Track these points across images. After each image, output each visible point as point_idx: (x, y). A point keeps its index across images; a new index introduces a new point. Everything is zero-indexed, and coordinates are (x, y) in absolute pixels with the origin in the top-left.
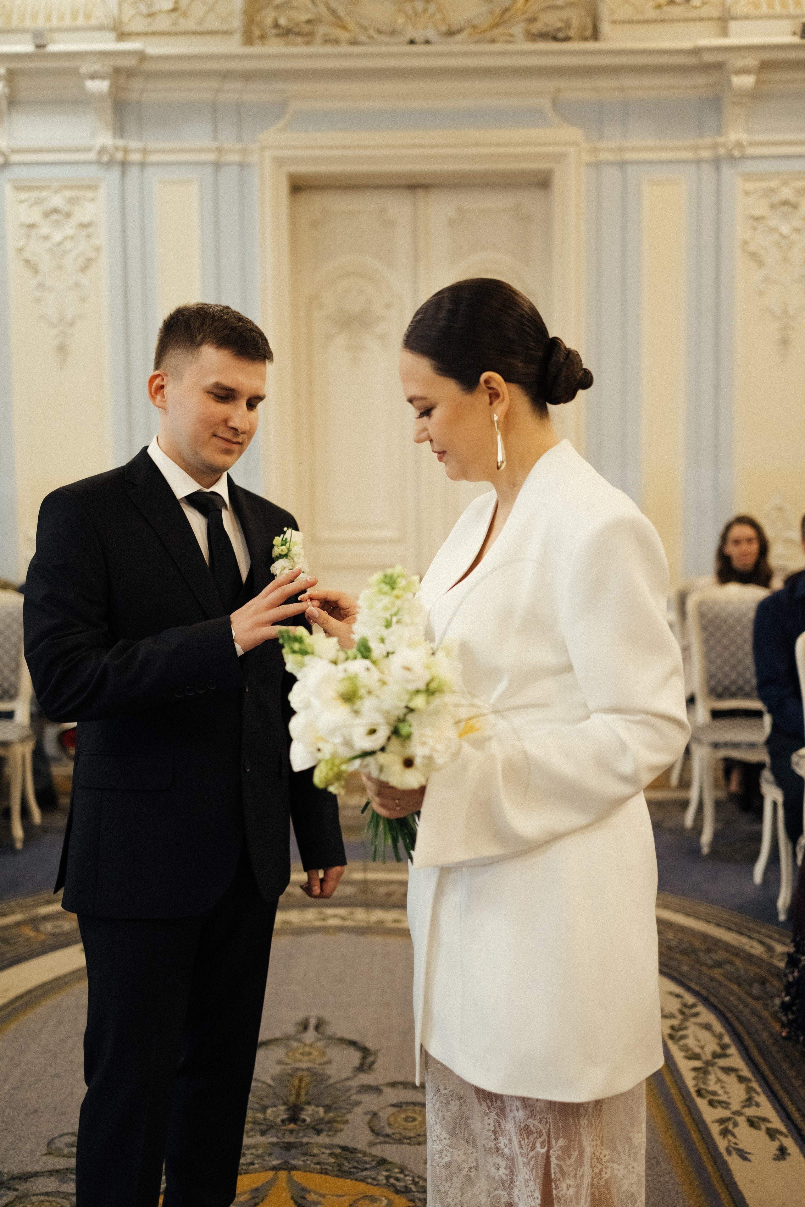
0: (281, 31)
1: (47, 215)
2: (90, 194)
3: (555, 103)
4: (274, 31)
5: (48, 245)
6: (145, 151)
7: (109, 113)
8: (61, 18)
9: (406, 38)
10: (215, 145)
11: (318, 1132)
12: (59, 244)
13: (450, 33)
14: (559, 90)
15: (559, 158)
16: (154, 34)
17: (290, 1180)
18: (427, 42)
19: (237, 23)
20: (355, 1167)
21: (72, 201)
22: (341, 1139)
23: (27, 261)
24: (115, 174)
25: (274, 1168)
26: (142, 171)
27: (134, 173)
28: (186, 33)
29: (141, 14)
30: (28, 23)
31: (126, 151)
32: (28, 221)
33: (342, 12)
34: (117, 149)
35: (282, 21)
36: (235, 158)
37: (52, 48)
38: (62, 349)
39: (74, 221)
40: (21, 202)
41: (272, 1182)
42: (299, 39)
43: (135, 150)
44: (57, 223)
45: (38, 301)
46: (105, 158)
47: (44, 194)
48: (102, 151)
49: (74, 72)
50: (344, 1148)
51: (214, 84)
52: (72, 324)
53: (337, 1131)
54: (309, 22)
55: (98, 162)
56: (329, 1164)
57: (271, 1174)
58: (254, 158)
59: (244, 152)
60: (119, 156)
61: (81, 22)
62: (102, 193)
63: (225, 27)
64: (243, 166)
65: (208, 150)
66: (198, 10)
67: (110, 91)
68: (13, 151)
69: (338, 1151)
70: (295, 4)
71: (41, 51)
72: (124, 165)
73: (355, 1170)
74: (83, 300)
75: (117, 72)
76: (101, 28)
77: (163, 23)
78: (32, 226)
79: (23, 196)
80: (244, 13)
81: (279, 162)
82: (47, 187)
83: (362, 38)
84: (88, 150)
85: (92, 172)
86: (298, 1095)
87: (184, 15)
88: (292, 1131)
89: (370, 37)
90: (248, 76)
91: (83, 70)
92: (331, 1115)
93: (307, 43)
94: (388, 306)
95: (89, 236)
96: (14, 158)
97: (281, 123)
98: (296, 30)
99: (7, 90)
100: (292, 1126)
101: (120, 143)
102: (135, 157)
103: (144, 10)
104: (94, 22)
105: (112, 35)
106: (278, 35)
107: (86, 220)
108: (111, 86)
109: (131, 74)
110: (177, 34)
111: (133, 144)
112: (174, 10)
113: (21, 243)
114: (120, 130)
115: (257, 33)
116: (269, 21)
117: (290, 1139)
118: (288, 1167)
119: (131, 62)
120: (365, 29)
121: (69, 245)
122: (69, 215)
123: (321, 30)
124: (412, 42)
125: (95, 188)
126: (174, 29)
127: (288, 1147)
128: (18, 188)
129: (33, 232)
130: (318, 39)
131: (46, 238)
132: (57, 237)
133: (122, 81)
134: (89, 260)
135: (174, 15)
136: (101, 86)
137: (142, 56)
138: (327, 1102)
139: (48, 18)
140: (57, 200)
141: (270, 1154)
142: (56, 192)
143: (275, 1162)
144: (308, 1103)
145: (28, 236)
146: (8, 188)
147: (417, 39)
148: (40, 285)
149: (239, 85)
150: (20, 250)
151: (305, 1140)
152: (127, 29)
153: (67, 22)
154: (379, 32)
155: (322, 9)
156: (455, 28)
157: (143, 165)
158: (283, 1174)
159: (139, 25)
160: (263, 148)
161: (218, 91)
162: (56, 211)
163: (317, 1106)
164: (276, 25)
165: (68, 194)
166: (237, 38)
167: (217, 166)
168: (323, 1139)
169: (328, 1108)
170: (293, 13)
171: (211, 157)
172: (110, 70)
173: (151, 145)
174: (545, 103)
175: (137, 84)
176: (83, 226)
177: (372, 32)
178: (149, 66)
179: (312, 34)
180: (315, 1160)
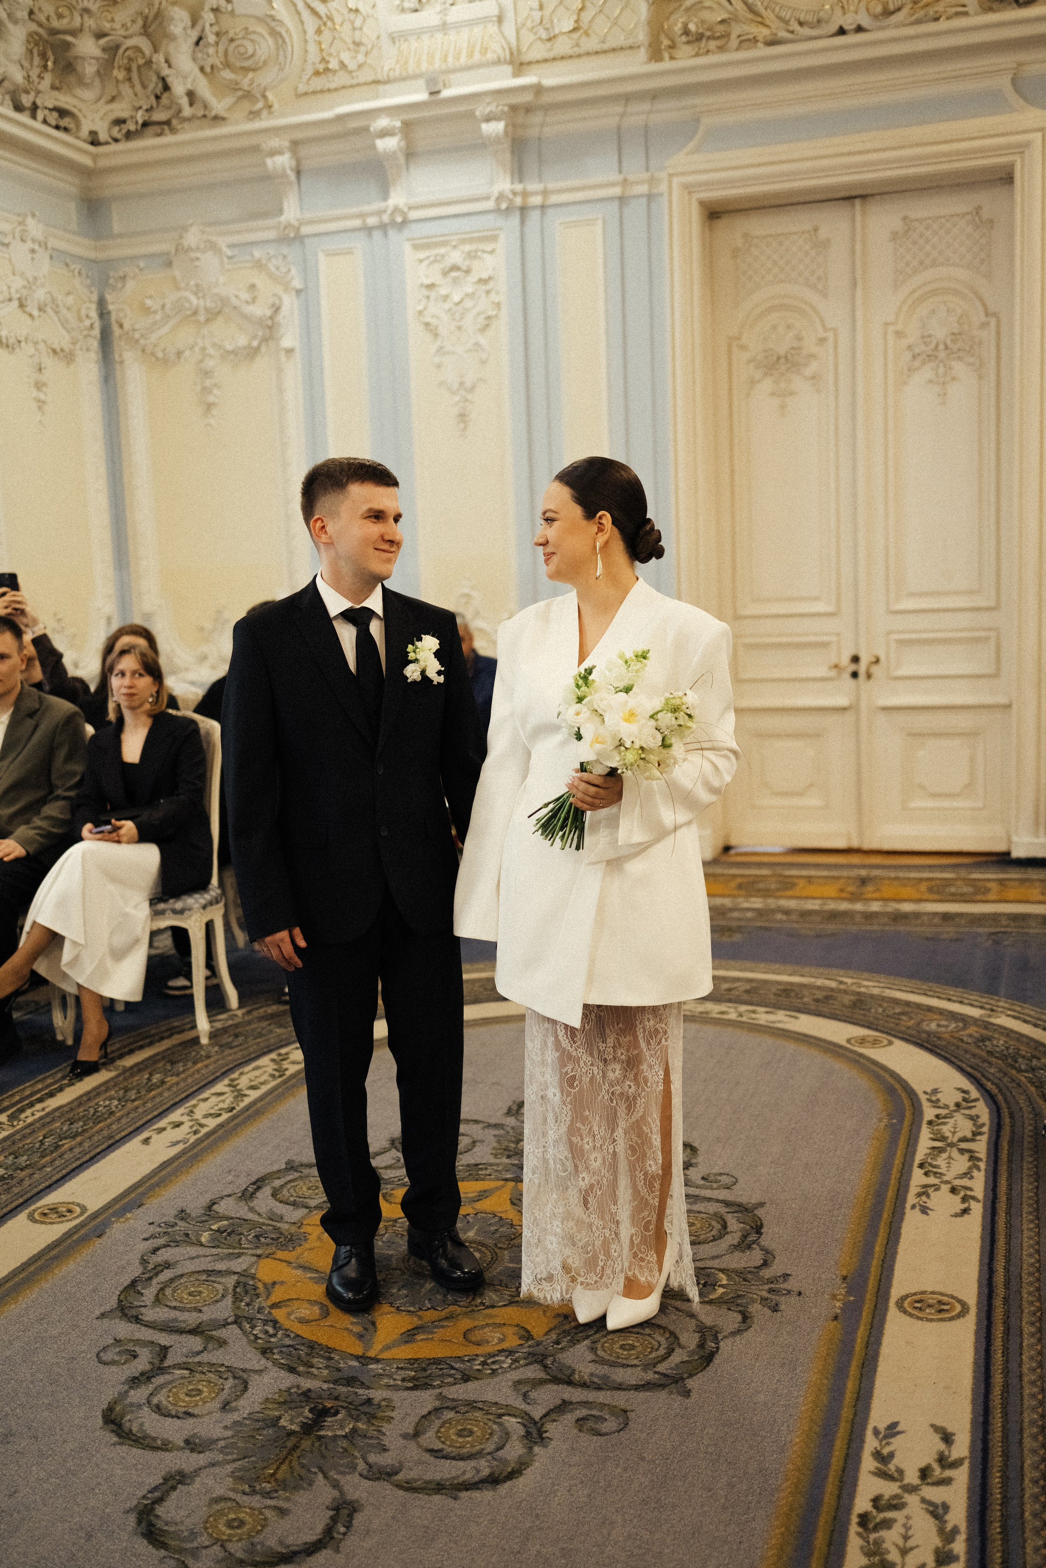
0: (690, 38)
1: (445, 273)
2: (488, 247)
3: (1014, 81)
4: (684, 39)
5: (447, 306)
6: (545, 193)
7: (508, 155)
8: (457, 57)
9: (834, 28)
10: (620, 178)
12: (457, 304)
13: (887, 13)
14: (1020, 64)
15: (1022, 148)
16: (554, 59)
18: (859, 29)
19: (642, 36)
21: (472, 255)
23: (427, 324)
24: (515, 220)
26: (543, 214)
27: (534, 217)
28: (588, 54)
29: (540, 39)
30: (424, 66)
31: (525, 194)
32: (428, 282)
33: (760, 8)
34: (515, 194)
35: (692, 27)
36: (643, 189)
37: (446, 93)
38: (462, 417)
39: (473, 277)
40: (421, 261)
42: (713, 44)
43: (535, 193)
44: (455, 281)
45: (439, 366)
46: (504, 206)
47: (442, 251)
48: (500, 197)
49: (471, 115)
51: (619, 109)
52: (472, 389)
54: (723, 22)
55: (497, 210)
57: (500, 1183)
58: (663, 188)
59: (652, 181)
60: (518, 201)
61: (477, 57)
62: (500, 246)
63: (630, 42)
64: (650, 197)
65: (613, 184)
66: (602, 26)
67: (506, 132)
68: (410, 208)
70: (707, 4)
71: (434, 97)
72: (523, 209)
74: (483, 362)
75: (514, 108)
76: (498, 62)
77: (563, 46)
78: (431, 286)
79: (421, 255)
80: (648, 23)
81: (689, 189)
82: (444, 244)
83: (783, 34)
84: (487, 198)
85: (491, 221)
87: (587, 34)
89: (792, 32)
90: (655, 95)
91: (477, 113)
93: (721, 49)
94: (822, 341)
95: (488, 292)
96: (413, 215)
97: (691, 145)
98: (708, 33)
99: (403, 143)
101: (519, 187)
102: (536, 200)
103: (544, 36)
104: (490, 56)
105: (508, 69)
106: (688, 43)
107: (485, 276)
108: (506, 126)
109: (528, 109)
110: (579, 56)
111: (533, 186)
112: (575, 30)
113: (420, 308)
114: (519, 172)
115: (666, 42)
116: (678, 28)
119: (528, 97)
120: (787, 22)
121: (468, 303)
122: (468, 271)
123: (736, 30)
124: (842, 31)
125: (494, 238)
126: (577, 50)
128: (416, 247)
129: (433, 295)
130: (734, 42)
131: (446, 298)
132: (456, 298)
133: (520, 119)
134: (489, 318)
135: (576, 35)
136: (496, 128)
137: (538, 89)
139: (445, 59)
140: (456, 257)
142: (455, 247)
145: (428, 297)
146: (407, 247)
147: (846, 27)
148: (440, 350)
149: (646, 106)
150: (420, 313)
152: (526, 58)
153: (463, 60)
154: (801, 24)
155: (738, 5)
156: (891, 7)
157: (543, 207)
159: (538, 52)
160: (671, 175)
161: (623, 115)
162: (455, 268)
164: (686, 32)
165: (467, 248)
166: (642, 54)
167: (622, 200)
170: (706, 15)
171: (617, 191)
172: (506, 109)
173: (551, 186)
174: (1004, 82)
175: (536, 119)
176: (482, 281)
177: (795, 26)
178: (546, 99)
179: (726, 36)
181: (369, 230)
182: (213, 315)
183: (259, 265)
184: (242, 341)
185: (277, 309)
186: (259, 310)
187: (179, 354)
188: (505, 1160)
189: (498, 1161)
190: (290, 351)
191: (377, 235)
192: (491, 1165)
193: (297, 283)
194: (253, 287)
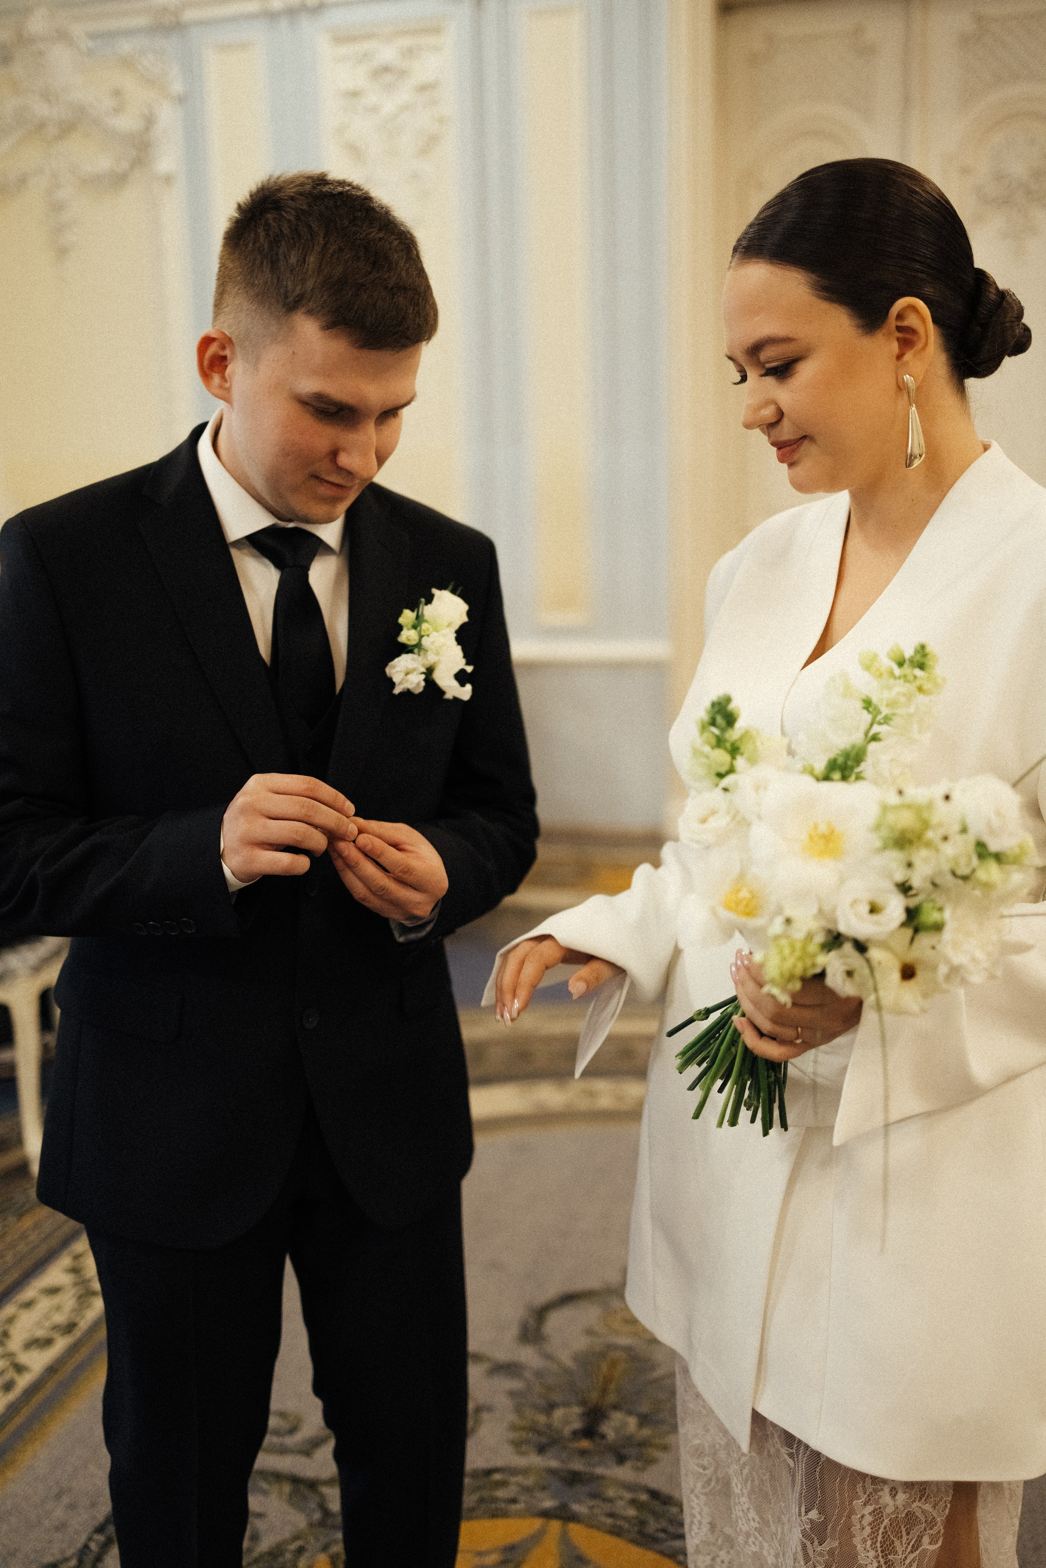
1: (374, 76)
2: (432, 41)
5: (377, 119)
11: (621, 1459)
12: (391, 118)
17: (565, 1539)
20: (664, 1531)
21: (409, 53)
22: (653, 1478)
23: (349, 145)
25: (546, 1514)
32: (350, 87)
39: (411, 83)
40: (343, 60)
41: (536, 1538)
44: (388, 86)
47: (372, 45)
50: (654, 1494)
53: (651, 1461)
56: (625, 1518)
57: (537, 1523)
62: (447, 39)
69: (644, 1497)
73: (662, 1535)
74: (423, 196)
78: (355, 94)
79: (345, 50)
82: (374, 36)
86: (604, 1391)
88: (583, 1453)
92: (646, 1432)
95: (432, 103)
100: (585, 1444)
107: (428, 78)
117: (577, 1465)
118: (564, 1515)
121: (405, 118)
122: (403, 73)
125: (439, 30)
127: (573, 1479)
128: (337, 41)
129: (358, 103)
131: (375, 109)
132: (390, 108)
134: (431, 137)
138: (645, 1408)
140: (387, 54)
141: (544, 1488)
142: (386, 41)
143: (548, 1504)
144: (616, 1407)
145: (351, 110)
146: (324, 41)
150: (341, 130)
151: (599, 1471)
158: (555, 1526)
162: (386, 69)
163: (630, 1413)
165: (403, 42)
168: (624, 1473)
169: (644, 1420)
176: (423, 88)
180: (607, 1507)
181: (271, 16)
182: (67, 129)
183: (127, 63)
184: (104, 163)
185: (150, 121)
186: (127, 123)
187: (22, 181)
188: (535, 1460)
189: (521, 1462)
190: (168, 180)
191: (284, 23)
192: (514, 1471)
193: (177, 87)
194: (117, 93)
